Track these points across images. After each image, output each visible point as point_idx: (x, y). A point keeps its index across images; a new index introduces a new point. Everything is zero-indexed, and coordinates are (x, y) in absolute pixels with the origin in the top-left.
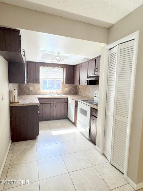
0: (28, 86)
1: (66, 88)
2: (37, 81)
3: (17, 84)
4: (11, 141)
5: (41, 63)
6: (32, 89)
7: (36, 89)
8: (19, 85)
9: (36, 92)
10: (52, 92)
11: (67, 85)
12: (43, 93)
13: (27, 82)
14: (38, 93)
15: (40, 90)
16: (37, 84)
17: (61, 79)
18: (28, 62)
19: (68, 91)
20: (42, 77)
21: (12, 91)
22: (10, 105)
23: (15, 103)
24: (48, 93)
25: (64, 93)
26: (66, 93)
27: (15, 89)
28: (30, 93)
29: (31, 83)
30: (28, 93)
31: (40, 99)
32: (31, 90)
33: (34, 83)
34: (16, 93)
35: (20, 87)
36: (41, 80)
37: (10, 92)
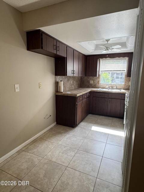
0: (88, 79)
4: (56, 123)
7: (95, 83)
9: (94, 85)
12: (101, 87)
14: (97, 86)
15: (99, 84)
16: (97, 77)
17: (125, 71)
20: (102, 70)
22: (55, 93)
23: (60, 92)
24: (107, 87)
27: (61, 81)
28: (89, 86)
30: (88, 86)
32: (90, 83)
33: (93, 76)
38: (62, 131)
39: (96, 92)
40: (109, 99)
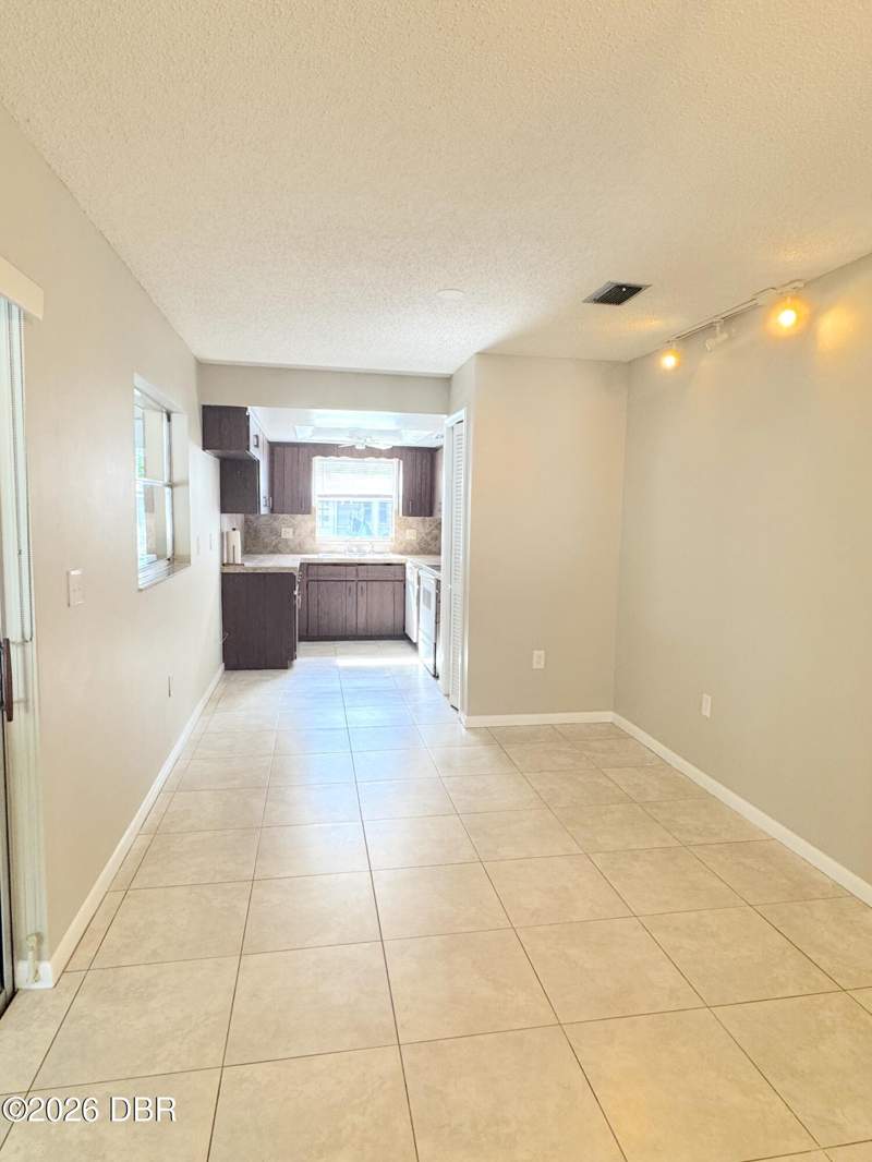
0: (276, 524)
1: (408, 531)
2: (302, 506)
3: (240, 517)
4: (223, 665)
5: (315, 445)
6: (287, 533)
7: (299, 535)
8: (246, 521)
9: (299, 544)
10: (357, 546)
11: (411, 519)
12: (323, 549)
13: (272, 511)
14: (307, 547)
15: (314, 538)
16: (306, 517)
17: (391, 497)
18: (274, 447)
19: (419, 544)
21: (227, 533)
22: (221, 568)
23: (234, 564)
24: (342, 549)
25: (402, 548)
26: (409, 550)
27: (234, 530)
28: (280, 546)
29: (283, 513)
30: (276, 546)
31: (312, 564)
32: (283, 536)
33: (292, 513)
34: (237, 539)
35: (249, 528)
36: (316, 502)
37: (222, 535)
38: (264, 678)
39: (318, 564)
40: (360, 583)
